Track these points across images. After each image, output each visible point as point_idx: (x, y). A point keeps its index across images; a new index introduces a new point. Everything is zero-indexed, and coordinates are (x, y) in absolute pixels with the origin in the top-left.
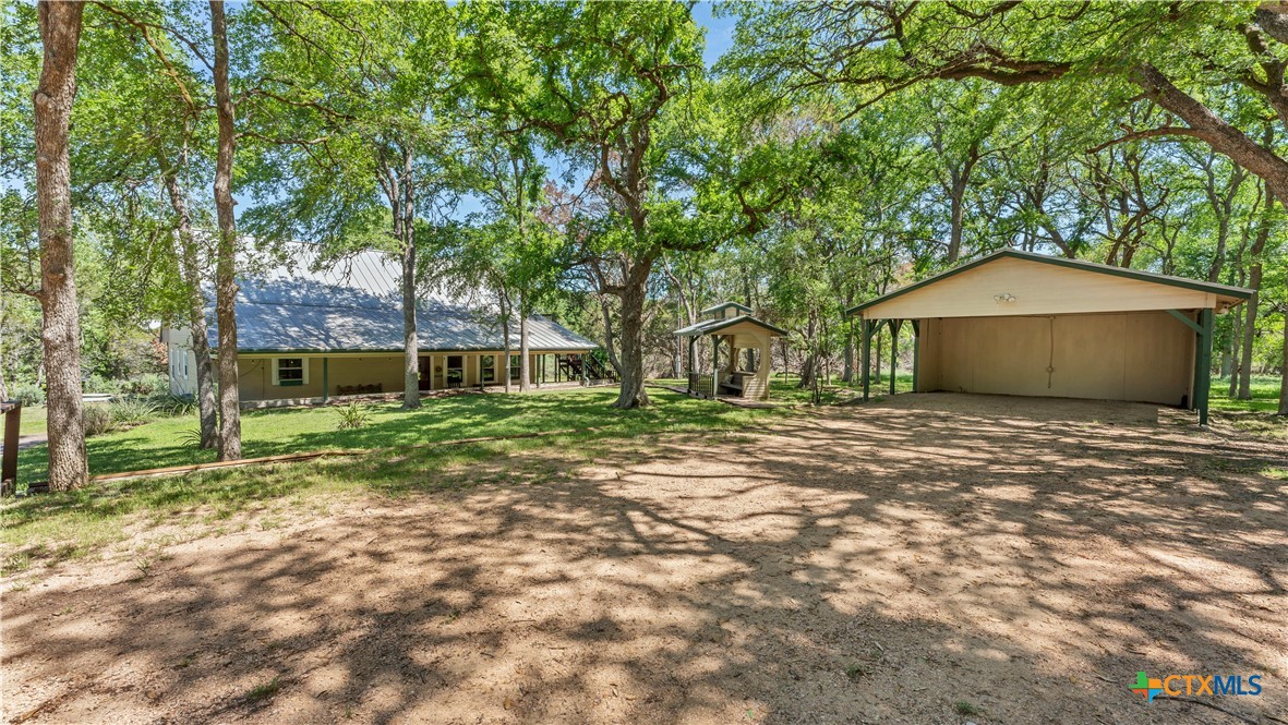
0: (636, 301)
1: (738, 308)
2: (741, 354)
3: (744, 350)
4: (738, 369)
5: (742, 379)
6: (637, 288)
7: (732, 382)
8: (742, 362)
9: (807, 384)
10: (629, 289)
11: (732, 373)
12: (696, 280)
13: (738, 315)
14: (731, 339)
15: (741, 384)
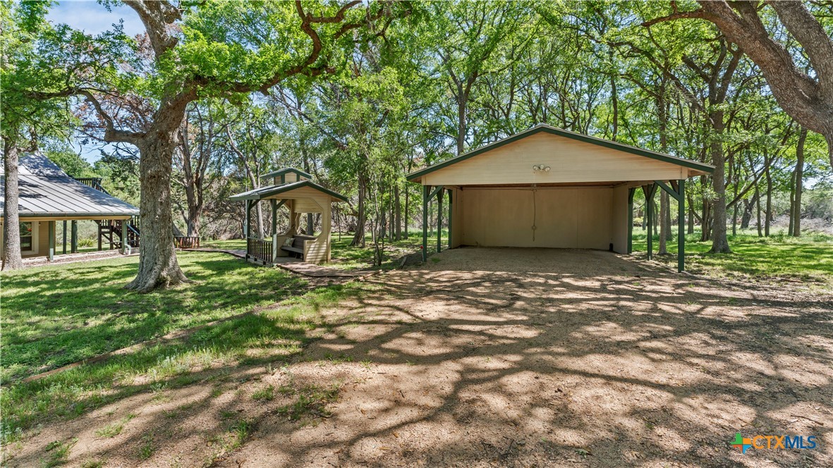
0: (161, 152)
1: (299, 174)
2: (301, 218)
3: (304, 214)
4: (298, 231)
5: (303, 243)
6: (163, 136)
7: (293, 245)
8: (303, 224)
9: (358, 242)
10: (151, 137)
11: (293, 237)
12: (260, 155)
13: (298, 180)
14: (292, 204)
15: (302, 247)
